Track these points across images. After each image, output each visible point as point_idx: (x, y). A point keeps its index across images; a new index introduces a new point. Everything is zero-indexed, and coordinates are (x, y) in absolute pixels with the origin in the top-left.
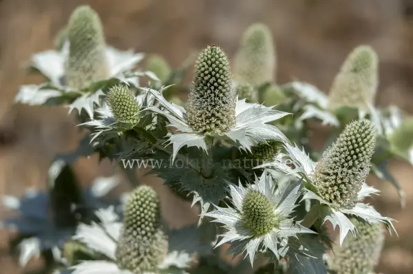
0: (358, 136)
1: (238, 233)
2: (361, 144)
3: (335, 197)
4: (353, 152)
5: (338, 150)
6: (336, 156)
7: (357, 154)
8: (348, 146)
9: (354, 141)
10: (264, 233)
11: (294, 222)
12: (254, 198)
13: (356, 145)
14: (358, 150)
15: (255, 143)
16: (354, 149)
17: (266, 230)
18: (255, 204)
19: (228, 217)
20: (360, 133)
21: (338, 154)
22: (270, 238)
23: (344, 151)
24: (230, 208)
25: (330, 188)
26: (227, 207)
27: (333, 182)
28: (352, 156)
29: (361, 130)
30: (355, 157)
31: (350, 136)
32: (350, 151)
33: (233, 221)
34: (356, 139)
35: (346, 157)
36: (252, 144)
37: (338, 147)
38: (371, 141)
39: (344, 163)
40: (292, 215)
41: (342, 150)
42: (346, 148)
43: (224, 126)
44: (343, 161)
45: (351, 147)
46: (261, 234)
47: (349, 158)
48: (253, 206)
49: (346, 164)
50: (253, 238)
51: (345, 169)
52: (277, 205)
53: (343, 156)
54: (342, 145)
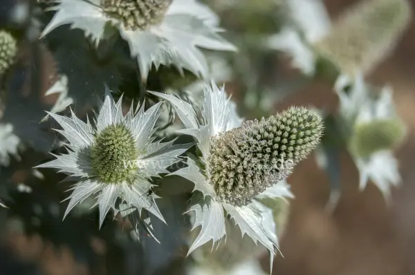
0: (295, 130)
1: (77, 163)
2: (293, 142)
3: (225, 184)
4: (276, 146)
5: (262, 131)
6: (255, 137)
7: (280, 152)
8: (275, 136)
9: (286, 134)
10: (109, 181)
11: (150, 192)
12: (116, 137)
13: (285, 141)
14: (284, 147)
15: (167, 63)
16: (280, 144)
17: (112, 179)
18: (113, 144)
19: (78, 135)
20: (299, 129)
21: (259, 137)
22: (112, 191)
23: (267, 139)
24: (89, 124)
25: (225, 171)
26: (86, 122)
27: (233, 166)
28: (273, 150)
29: (302, 126)
30: (276, 153)
31: (286, 125)
32: (274, 143)
33: (83, 144)
34: (290, 134)
35: (265, 148)
36: (162, 62)
37: (264, 127)
38: (309, 145)
39: (258, 152)
40: (154, 180)
41: (266, 134)
42: (271, 135)
43: (141, 21)
44: (259, 149)
45: (278, 139)
46: (103, 181)
47: (268, 150)
48: (109, 146)
49: (260, 155)
50: (93, 179)
51: (254, 160)
52: (146, 155)
53: (263, 142)
54: (270, 128)
